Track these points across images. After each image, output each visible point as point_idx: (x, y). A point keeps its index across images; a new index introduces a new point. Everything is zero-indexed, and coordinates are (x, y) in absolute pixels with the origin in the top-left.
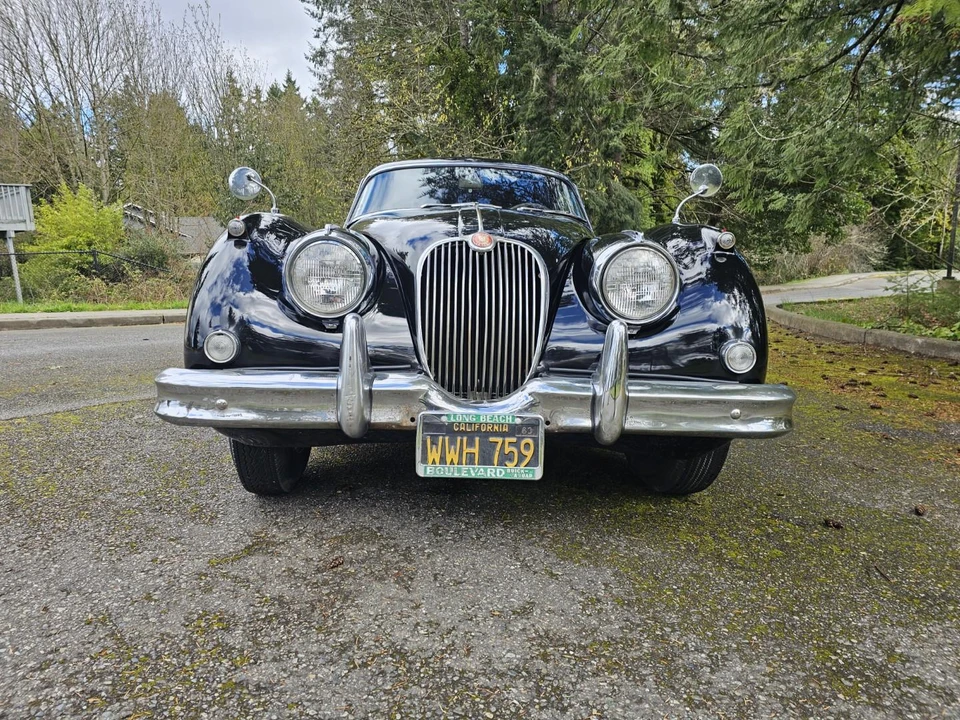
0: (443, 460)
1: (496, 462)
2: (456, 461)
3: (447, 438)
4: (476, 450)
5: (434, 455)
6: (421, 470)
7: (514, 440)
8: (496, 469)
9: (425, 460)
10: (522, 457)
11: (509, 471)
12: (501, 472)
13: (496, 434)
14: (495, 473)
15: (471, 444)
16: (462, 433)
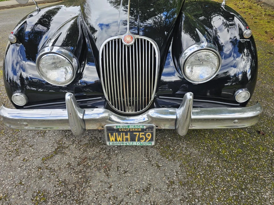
0: (116, 140)
1: (136, 140)
2: (121, 140)
3: (117, 133)
4: (128, 137)
5: (112, 138)
6: (108, 143)
7: (144, 133)
8: (137, 143)
9: (109, 140)
10: (146, 139)
11: (142, 143)
12: (139, 144)
13: (136, 132)
14: (137, 144)
15: (126, 135)
16: (123, 132)
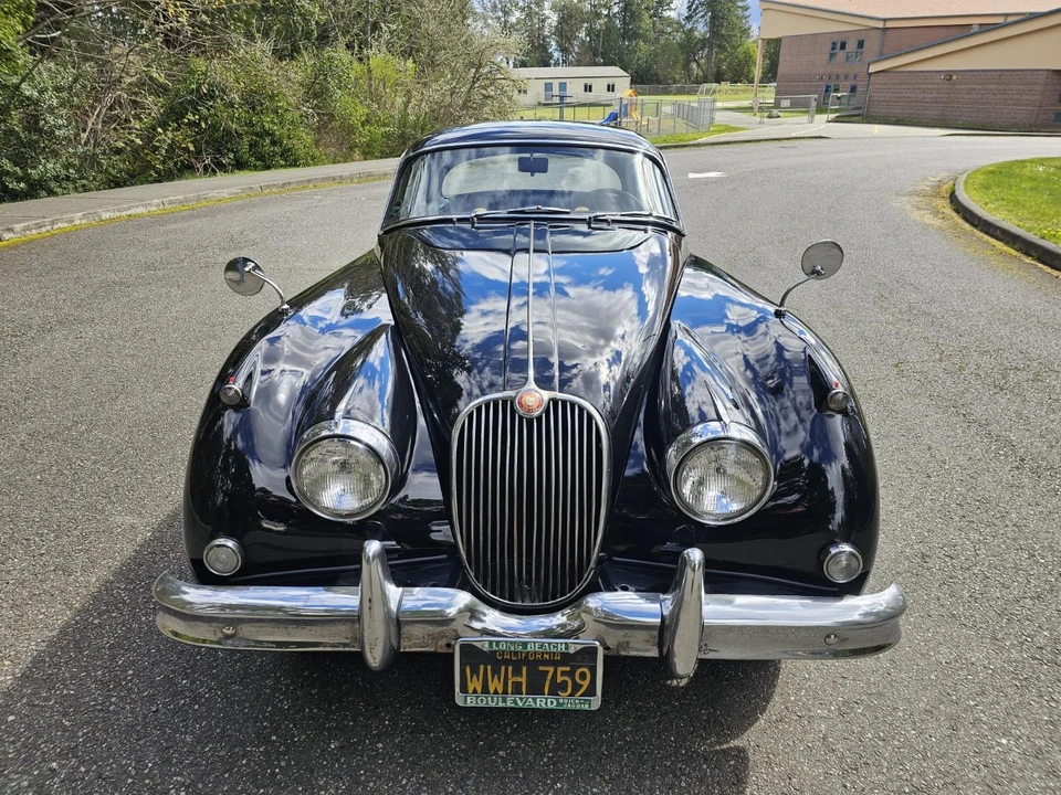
0: (485, 690)
1: (546, 691)
2: (500, 690)
3: (489, 667)
4: (523, 680)
5: (475, 684)
6: (459, 699)
7: (568, 669)
8: (546, 699)
9: (464, 689)
10: (576, 687)
11: (561, 701)
12: (552, 703)
13: (547, 663)
14: (546, 704)
15: (517, 672)
16: (507, 662)
